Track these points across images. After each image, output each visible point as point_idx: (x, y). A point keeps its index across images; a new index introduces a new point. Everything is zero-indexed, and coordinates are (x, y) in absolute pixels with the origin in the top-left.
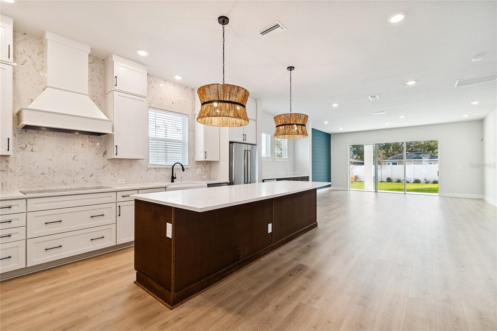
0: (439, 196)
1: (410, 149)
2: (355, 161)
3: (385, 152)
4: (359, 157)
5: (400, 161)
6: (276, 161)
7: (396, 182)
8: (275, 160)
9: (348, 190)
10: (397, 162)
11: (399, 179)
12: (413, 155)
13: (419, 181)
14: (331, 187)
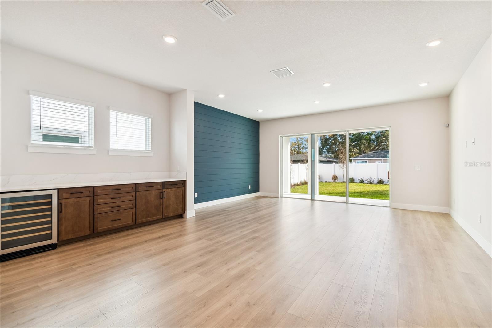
0: (389, 207)
1: (381, 147)
2: (325, 159)
3: (358, 151)
4: (333, 156)
5: (370, 159)
6: (110, 154)
7: (359, 183)
8: (108, 153)
9: (279, 197)
10: (367, 161)
11: (362, 179)
12: (383, 153)
13: (383, 182)
14: (259, 192)
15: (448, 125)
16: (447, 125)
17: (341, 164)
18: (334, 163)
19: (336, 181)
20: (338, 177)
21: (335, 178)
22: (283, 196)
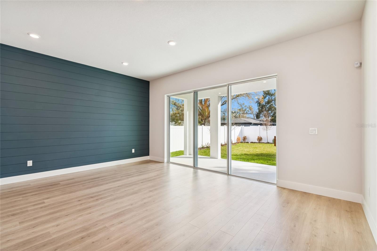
9: (164, 162)
14: (149, 155)
15: (361, 64)
16: (359, 65)
17: (265, 127)
18: (259, 126)
19: (261, 142)
20: (262, 138)
21: (260, 139)
22: (171, 161)
